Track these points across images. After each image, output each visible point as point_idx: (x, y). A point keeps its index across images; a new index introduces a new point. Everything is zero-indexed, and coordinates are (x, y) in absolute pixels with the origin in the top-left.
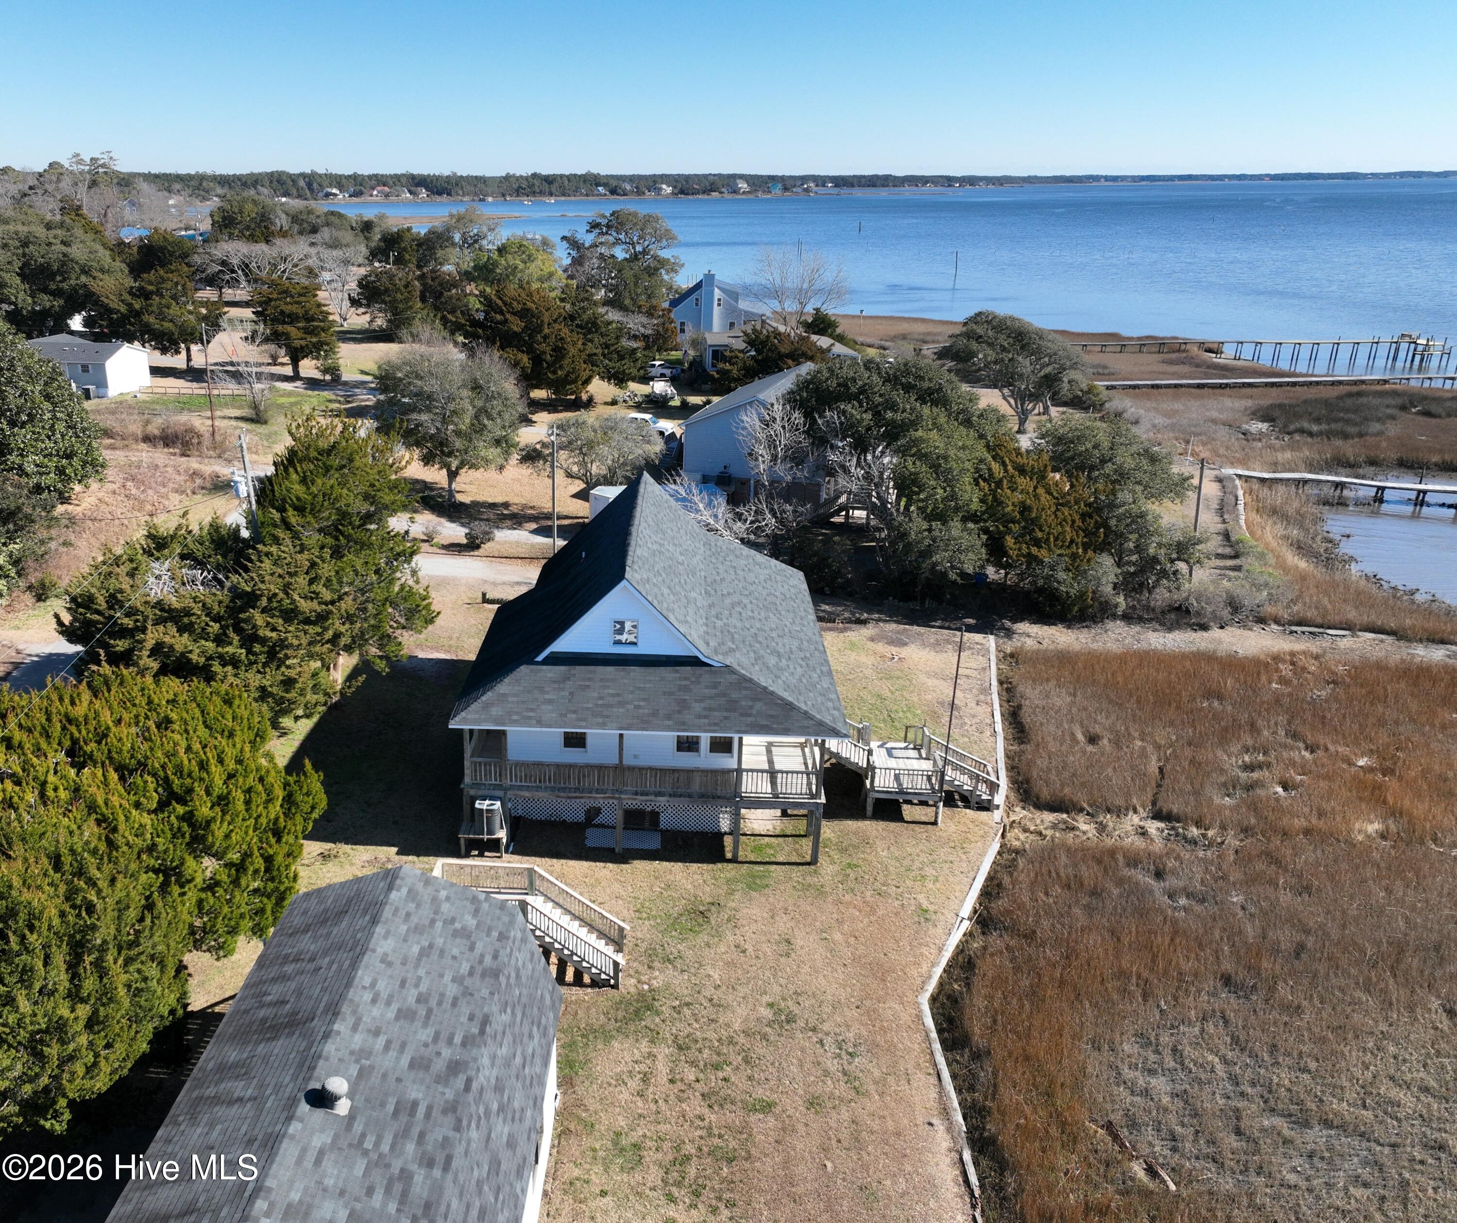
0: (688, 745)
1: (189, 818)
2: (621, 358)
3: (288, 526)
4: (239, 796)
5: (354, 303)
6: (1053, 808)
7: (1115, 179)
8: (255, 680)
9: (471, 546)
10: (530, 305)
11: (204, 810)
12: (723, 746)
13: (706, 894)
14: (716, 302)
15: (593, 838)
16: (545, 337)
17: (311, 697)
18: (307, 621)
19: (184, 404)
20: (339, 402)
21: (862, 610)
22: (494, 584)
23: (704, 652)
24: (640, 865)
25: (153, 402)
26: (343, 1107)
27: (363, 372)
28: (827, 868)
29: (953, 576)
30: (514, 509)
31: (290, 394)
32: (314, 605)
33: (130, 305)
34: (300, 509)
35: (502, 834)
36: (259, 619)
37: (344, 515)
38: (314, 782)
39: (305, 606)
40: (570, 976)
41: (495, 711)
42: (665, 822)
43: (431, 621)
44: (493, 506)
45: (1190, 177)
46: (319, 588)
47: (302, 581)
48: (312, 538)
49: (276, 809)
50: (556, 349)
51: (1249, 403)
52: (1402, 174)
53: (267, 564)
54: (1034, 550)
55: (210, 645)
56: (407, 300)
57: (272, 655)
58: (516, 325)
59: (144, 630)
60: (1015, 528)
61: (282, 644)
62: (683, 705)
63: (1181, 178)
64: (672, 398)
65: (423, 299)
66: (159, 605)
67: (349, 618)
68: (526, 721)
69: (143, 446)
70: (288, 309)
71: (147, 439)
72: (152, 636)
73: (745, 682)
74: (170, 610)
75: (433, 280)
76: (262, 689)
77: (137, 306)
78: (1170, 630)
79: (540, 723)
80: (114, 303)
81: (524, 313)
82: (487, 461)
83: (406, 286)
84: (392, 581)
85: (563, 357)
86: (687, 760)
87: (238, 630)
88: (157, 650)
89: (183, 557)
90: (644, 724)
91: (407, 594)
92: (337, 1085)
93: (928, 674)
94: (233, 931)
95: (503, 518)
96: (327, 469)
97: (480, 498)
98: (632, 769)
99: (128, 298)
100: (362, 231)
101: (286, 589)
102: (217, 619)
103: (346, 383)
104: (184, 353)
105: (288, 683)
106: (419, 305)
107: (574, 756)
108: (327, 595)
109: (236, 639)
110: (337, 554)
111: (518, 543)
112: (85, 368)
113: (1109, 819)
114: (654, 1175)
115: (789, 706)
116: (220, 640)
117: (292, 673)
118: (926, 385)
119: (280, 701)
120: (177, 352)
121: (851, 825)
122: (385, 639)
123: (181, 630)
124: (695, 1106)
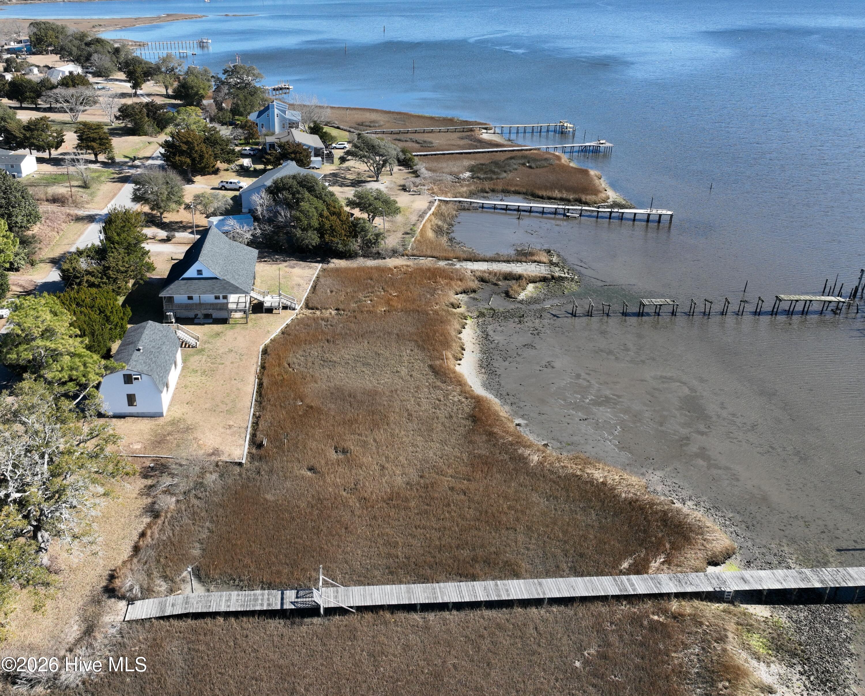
0: (217, 298)
1: (106, 315)
2: (229, 153)
3: (115, 248)
4: (115, 312)
5: (117, 118)
6: (312, 309)
8: (111, 287)
9: (167, 240)
10: (190, 139)
11: (109, 314)
12: (225, 297)
13: (220, 331)
14: (276, 116)
15: (196, 321)
16: (196, 151)
17: (125, 291)
18: (122, 272)
19: (54, 180)
20: (117, 174)
21: (287, 257)
22: (175, 253)
23: (218, 276)
24: (206, 326)
25: (41, 179)
26: (141, 351)
27: (126, 157)
28: (250, 324)
29: (310, 247)
30: (184, 224)
31: (95, 171)
32: (124, 268)
33: (24, 134)
34: (118, 243)
35: (173, 320)
36: (111, 273)
37: (129, 244)
38: (129, 309)
39: (122, 269)
40: (187, 346)
41: (170, 292)
42: (214, 317)
43: (154, 270)
44: (177, 222)
46: (125, 264)
47: (120, 263)
48: (122, 251)
49: (122, 314)
50: (200, 156)
51: (473, 163)
53: (111, 259)
54: (333, 239)
55: (99, 280)
56: (140, 119)
57: (114, 281)
58: (184, 147)
59: (83, 276)
60: (328, 232)
61: (117, 278)
62: (213, 288)
64: (251, 167)
65: (148, 116)
66: (86, 271)
67: (133, 271)
68: (177, 294)
69: (46, 203)
70: (92, 135)
71: (47, 200)
72: (85, 278)
73: (228, 283)
74: (89, 271)
75: (152, 106)
76: (113, 289)
77: (28, 135)
78: (375, 259)
79: (180, 294)
80: (17, 134)
81: (187, 143)
82: (173, 210)
83: (140, 112)
84: (143, 261)
85: (203, 159)
86: (217, 301)
87: (105, 275)
88: (87, 281)
89: (87, 256)
90: (204, 293)
91: (147, 263)
92: (141, 348)
93: (297, 277)
94: (116, 338)
95: (180, 227)
96: (124, 231)
97: (172, 220)
98: (203, 304)
99: (23, 131)
100: (114, 54)
101: (117, 265)
102: (100, 273)
103: (118, 163)
104: (47, 151)
105: (119, 288)
106: (147, 119)
107: (190, 302)
108: (127, 266)
109: (105, 278)
110: (129, 254)
111: (184, 238)
112: (12, 166)
113: (323, 311)
114: (200, 374)
115: (238, 288)
116: (101, 278)
117: (120, 285)
118: (310, 185)
119: (117, 292)
120: (45, 151)
121: (259, 315)
122: (143, 275)
123: (92, 276)
124: (209, 364)
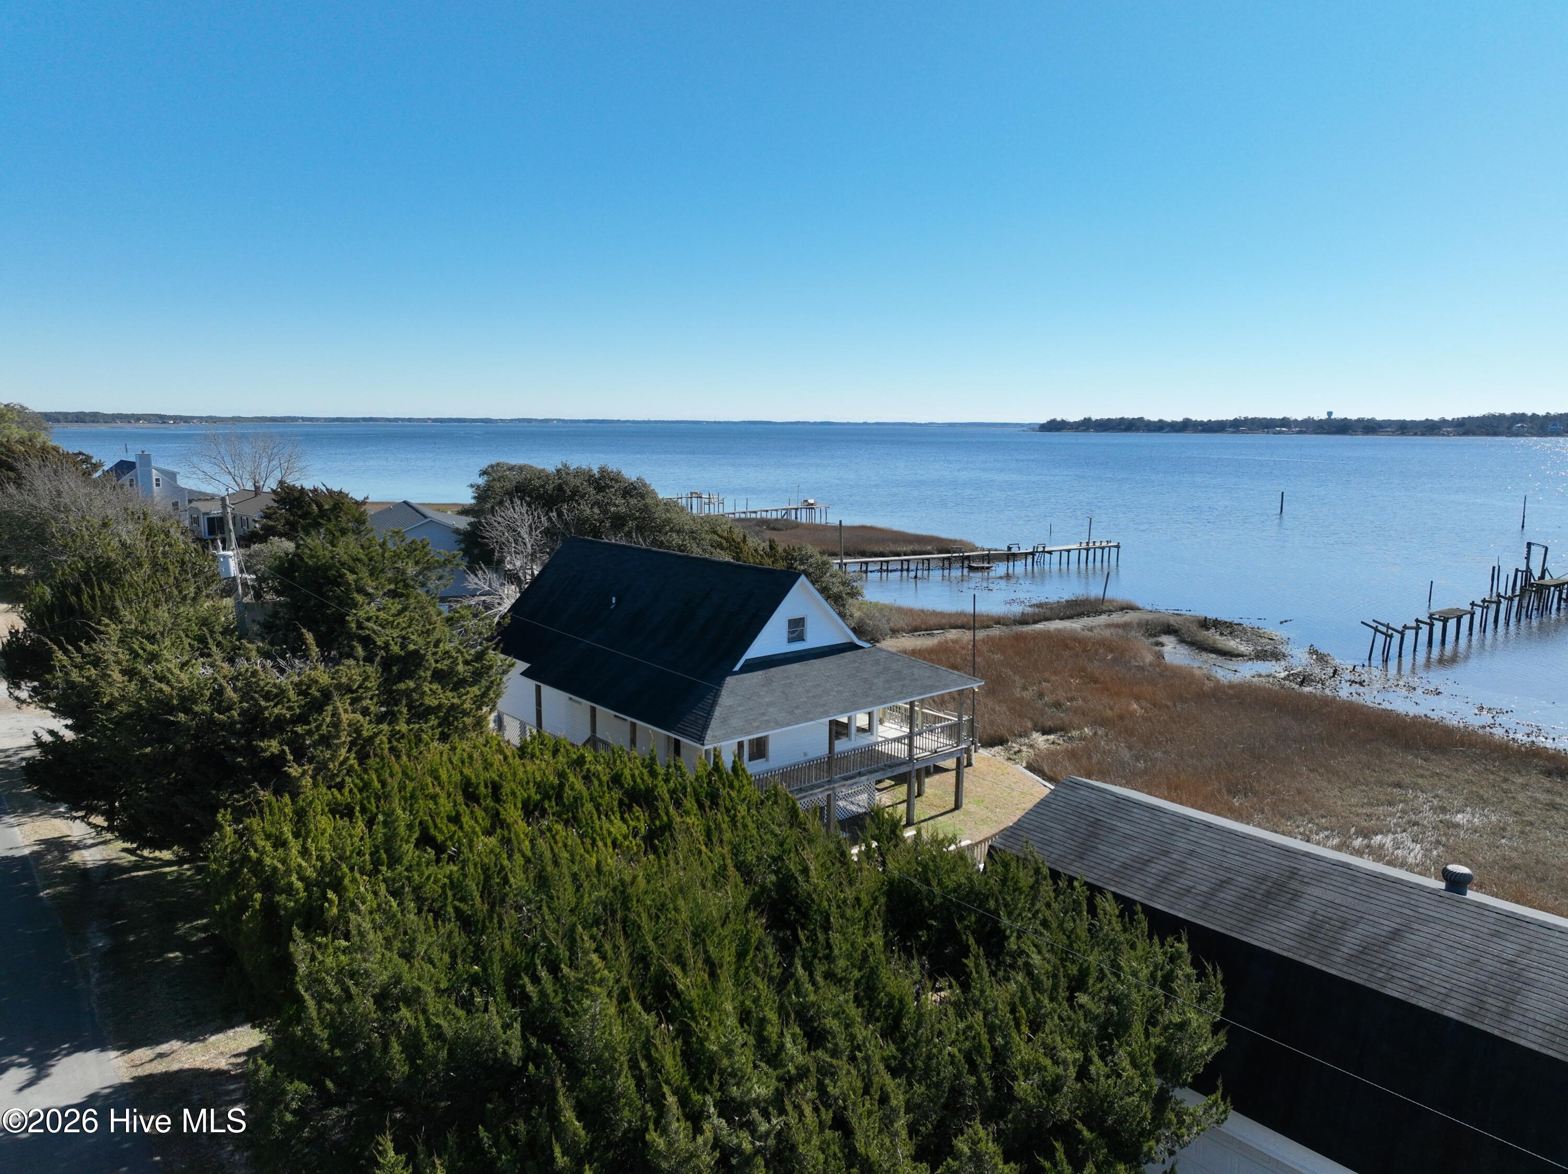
7: (311, 419)
45: (371, 419)
52: (519, 420)
63: (364, 419)
